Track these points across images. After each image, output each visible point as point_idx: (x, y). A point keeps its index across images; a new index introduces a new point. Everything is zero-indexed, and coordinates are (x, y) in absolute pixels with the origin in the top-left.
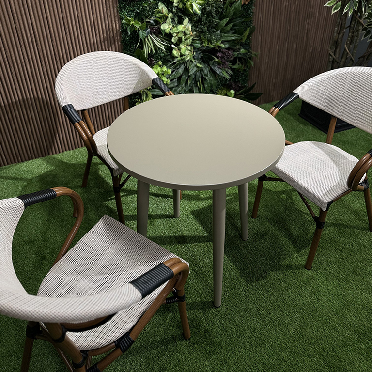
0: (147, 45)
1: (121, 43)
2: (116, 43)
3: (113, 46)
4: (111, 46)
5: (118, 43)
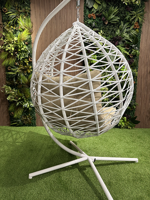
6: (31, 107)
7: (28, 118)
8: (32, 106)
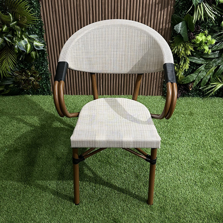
0: (197, 12)
1: (174, 7)
2: (169, 6)
3: (166, 9)
4: (164, 9)
5: (171, 7)
6: (35, 50)
7: (32, 76)
8: (37, 46)
